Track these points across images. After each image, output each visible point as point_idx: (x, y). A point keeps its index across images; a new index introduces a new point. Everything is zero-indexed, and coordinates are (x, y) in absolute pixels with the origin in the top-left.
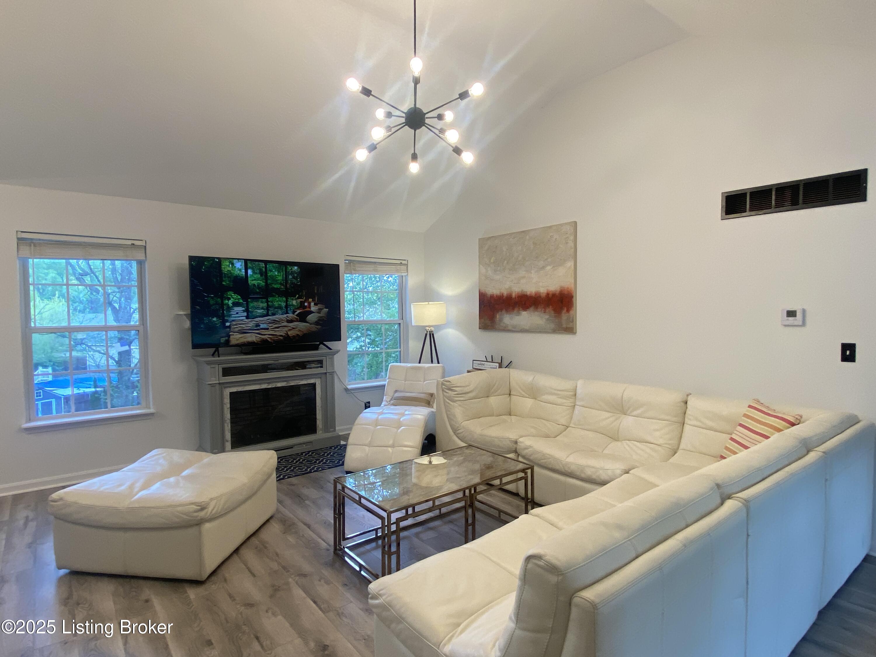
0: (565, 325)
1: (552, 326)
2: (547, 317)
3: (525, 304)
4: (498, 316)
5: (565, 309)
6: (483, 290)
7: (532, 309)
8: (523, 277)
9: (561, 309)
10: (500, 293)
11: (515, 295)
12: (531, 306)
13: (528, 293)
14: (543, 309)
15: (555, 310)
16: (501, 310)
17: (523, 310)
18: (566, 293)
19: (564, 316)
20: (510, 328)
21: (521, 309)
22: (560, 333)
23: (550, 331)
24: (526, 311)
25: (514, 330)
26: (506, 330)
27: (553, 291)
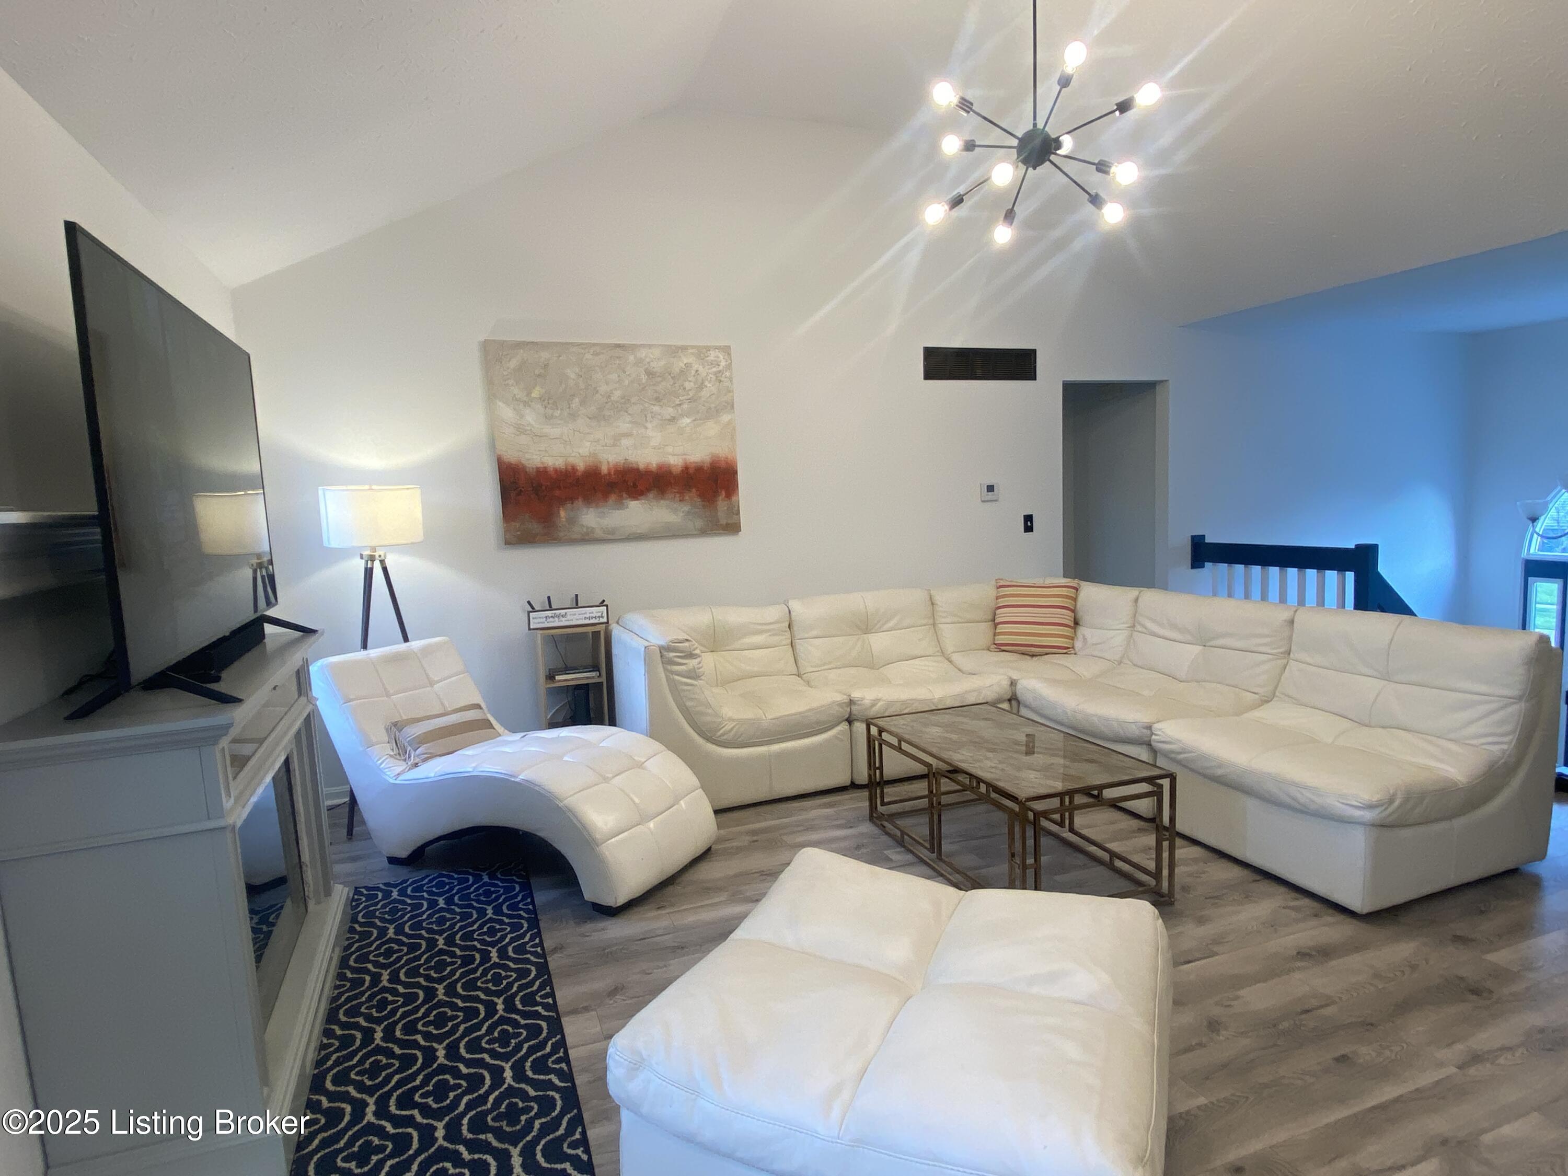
0: (726, 521)
1: (699, 523)
2: (686, 508)
3: (635, 485)
4: (563, 513)
5: (723, 493)
6: (511, 456)
7: (651, 495)
8: (628, 435)
9: (715, 494)
10: (566, 465)
11: (609, 470)
12: (648, 490)
13: (642, 466)
14: (678, 495)
15: (702, 496)
16: (572, 499)
17: (630, 497)
18: (723, 465)
19: (722, 504)
20: (599, 534)
21: (625, 495)
22: (716, 535)
23: (695, 533)
24: (638, 499)
25: (610, 537)
26: (588, 539)
27: (696, 463)
